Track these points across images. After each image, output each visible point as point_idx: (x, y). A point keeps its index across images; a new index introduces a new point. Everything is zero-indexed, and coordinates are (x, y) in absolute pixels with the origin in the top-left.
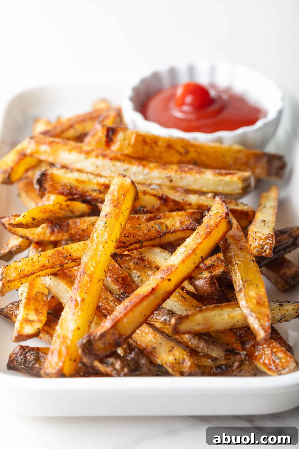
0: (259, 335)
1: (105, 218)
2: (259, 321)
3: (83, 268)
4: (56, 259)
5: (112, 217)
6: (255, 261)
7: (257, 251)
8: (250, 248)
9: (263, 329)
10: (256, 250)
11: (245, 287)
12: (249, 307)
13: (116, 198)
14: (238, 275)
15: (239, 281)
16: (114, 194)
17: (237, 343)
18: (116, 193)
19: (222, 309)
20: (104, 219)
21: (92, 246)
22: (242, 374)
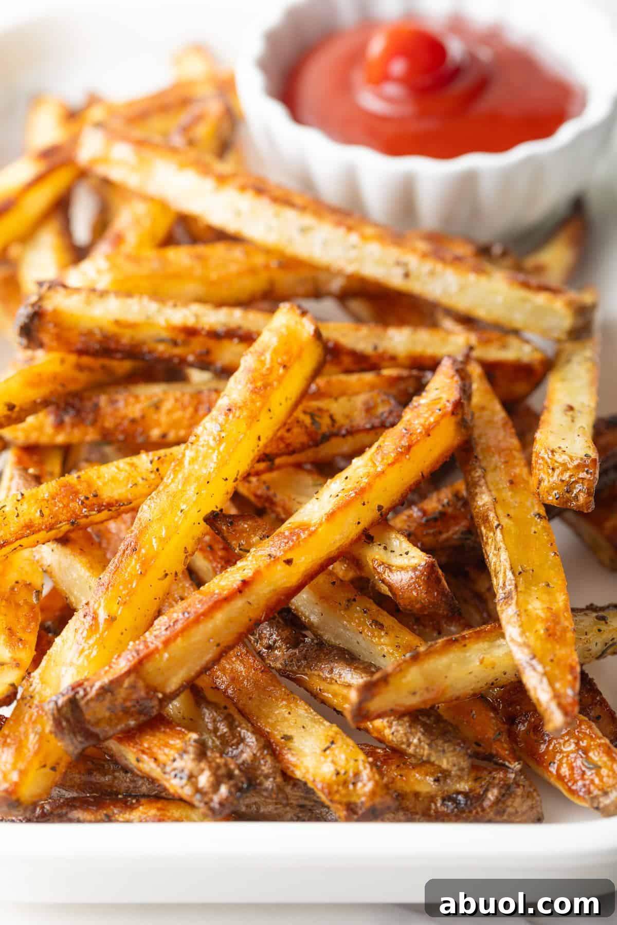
0: (549, 721)
1: (224, 417)
2: (551, 684)
3: (136, 535)
4: (59, 508)
5: (242, 416)
6: (545, 517)
7: (557, 496)
8: (538, 488)
9: (560, 705)
10: (554, 494)
11: (519, 589)
12: (527, 645)
13: (264, 371)
14: (504, 555)
15: (505, 573)
16: (263, 358)
17: (499, 740)
18: (268, 357)
19: (465, 646)
20: (221, 419)
21: (173, 481)
22: (505, 817)
